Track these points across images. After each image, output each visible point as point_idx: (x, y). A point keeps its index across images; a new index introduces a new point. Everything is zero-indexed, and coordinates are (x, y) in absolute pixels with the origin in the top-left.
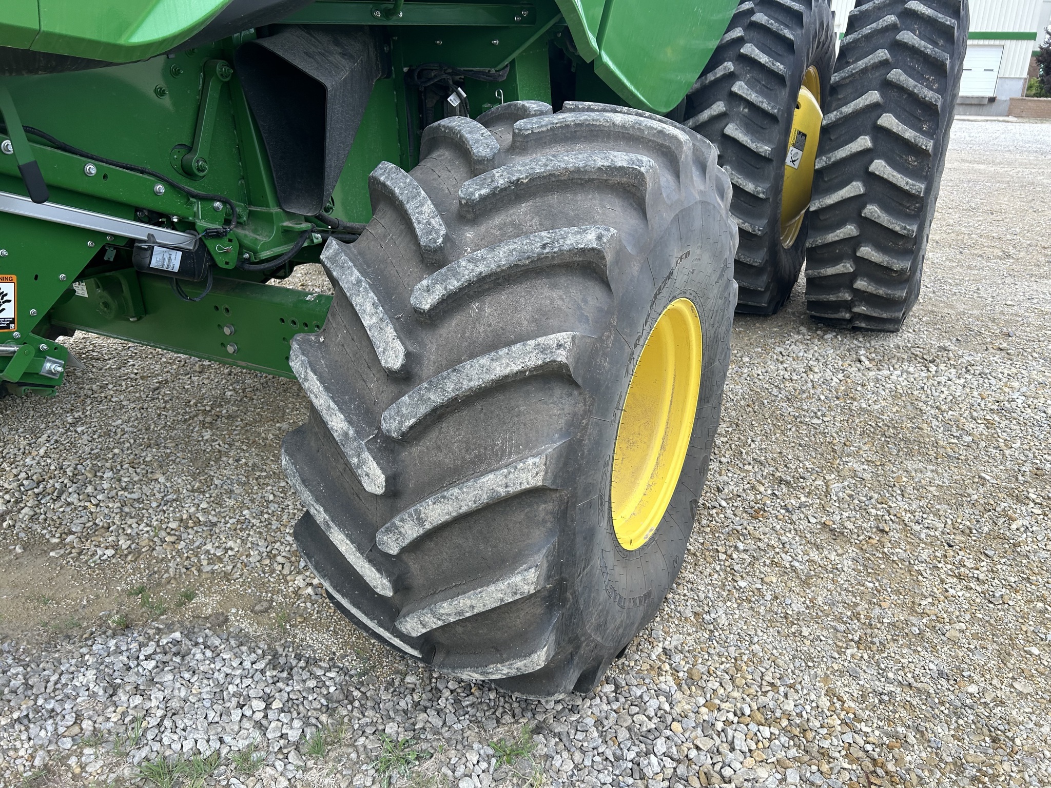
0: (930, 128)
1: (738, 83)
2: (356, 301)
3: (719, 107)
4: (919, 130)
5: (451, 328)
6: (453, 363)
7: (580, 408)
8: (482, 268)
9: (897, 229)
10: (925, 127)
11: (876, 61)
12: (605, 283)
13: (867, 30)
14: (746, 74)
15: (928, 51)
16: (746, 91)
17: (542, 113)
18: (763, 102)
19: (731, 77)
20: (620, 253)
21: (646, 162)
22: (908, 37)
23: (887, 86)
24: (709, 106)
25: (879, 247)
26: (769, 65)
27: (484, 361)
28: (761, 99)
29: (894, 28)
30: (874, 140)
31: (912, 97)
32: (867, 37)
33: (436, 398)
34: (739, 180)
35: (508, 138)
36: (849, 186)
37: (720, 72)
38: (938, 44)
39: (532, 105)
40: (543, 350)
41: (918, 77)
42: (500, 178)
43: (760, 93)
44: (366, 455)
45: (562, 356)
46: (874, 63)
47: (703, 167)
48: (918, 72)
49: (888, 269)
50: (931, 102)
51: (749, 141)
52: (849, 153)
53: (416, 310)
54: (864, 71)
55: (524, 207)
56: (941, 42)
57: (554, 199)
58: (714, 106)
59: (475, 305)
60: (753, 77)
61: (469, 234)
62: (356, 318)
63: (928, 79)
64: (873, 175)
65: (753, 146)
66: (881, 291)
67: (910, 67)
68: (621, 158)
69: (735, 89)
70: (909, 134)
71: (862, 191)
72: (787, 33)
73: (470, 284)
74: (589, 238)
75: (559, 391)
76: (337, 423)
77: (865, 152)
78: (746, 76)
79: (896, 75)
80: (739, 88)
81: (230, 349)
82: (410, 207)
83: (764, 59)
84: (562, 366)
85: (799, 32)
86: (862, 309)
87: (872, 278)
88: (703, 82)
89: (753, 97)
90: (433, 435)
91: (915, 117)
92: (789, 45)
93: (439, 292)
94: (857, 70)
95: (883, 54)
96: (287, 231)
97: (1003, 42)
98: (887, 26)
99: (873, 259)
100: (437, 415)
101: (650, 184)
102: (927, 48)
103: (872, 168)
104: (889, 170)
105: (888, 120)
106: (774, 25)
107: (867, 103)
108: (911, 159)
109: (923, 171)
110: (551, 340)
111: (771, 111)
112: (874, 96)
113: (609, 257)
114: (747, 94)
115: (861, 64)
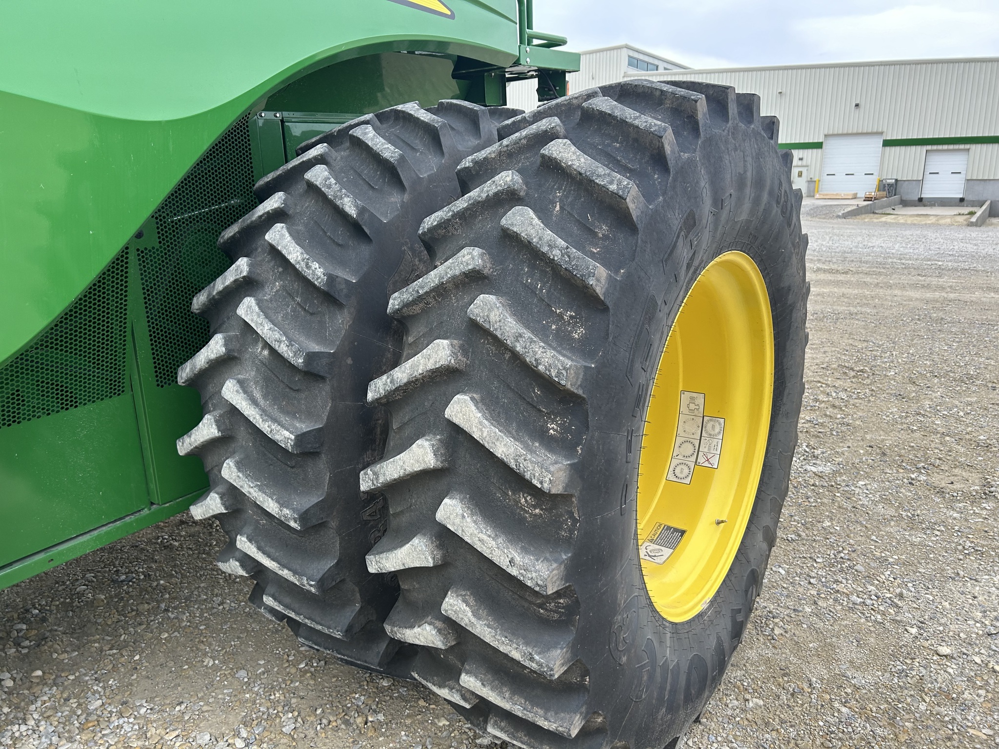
0: (564, 429)
10: (553, 428)
11: (457, 272)
14: (275, 281)
15: (556, 254)
16: (255, 318)
18: (280, 342)
28: (277, 336)
29: (505, 199)
34: (252, 490)
36: (408, 546)
38: (595, 234)
46: (454, 277)
48: (541, 300)
50: (550, 377)
51: (258, 417)
52: (402, 474)
56: (603, 230)
60: (283, 287)
63: (560, 316)
65: (264, 426)
67: (526, 286)
78: (274, 284)
88: (209, 295)
91: (528, 403)
94: (426, 289)
95: (473, 257)
97: (967, 146)
98: (496, 194)
107: (430, 366)
109: (560, 528)
111: (293, 361)
114: (257, 323)
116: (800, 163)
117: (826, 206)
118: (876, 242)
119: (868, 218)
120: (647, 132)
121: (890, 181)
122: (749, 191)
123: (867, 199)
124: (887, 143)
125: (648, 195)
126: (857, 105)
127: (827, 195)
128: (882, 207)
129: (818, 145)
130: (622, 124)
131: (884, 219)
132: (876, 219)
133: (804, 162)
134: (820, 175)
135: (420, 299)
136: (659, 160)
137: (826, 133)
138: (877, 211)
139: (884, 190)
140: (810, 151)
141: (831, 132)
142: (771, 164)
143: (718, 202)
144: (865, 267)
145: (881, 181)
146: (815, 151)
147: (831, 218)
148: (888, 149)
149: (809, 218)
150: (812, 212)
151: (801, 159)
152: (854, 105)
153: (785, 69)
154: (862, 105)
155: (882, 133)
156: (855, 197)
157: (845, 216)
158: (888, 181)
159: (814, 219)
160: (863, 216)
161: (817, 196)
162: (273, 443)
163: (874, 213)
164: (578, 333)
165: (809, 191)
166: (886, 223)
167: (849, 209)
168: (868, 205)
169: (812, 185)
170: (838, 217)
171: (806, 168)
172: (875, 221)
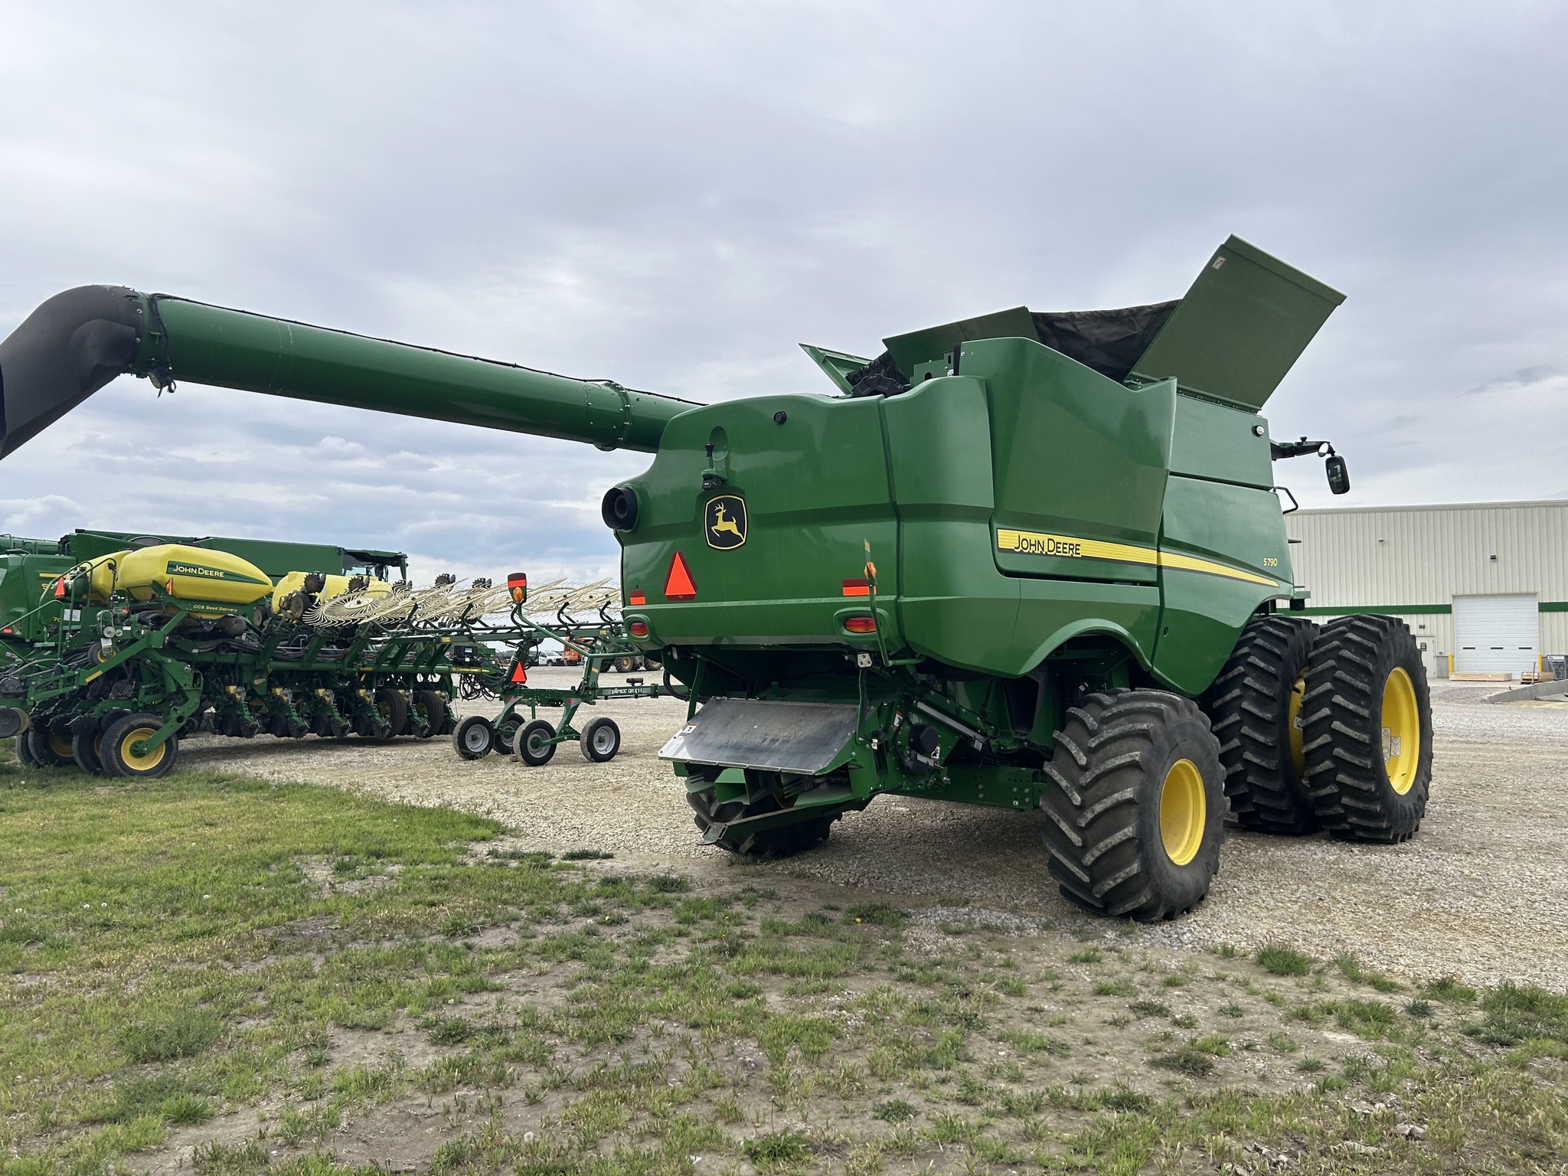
0: (1369, 705)
1: (1247, 678)
2: (1069, 747)
3: (1236, 692)
4: (1359, 705)
5: (1100, 754)
6: (1103, 761)
7: (1145, 779)
8: (1110, 735)
9: (1357, 762)
10: (1362, 703)
12: (1151, 740)
13: (1323, 649)
16: (1252, 683)
17: (1127, 692)
18: (1265, 689)
19: (1243, 675)
20: (1155, 732)
21: (1163, 706)
22: (1345, 653)
23: (1336, 681)
24: (1230, 691)
25: (1349, 775)
26: (1266, 668)
27: (1113, 760)
28: (1262, 688)
29: (1338, 648)
30: (1331, 710)
31: (1351, 686)
32: (1324, 653)
33: (1097, 772)
35: (1116, 700)
36: (1322, 737)
37: (1235, 672)
39: (1123, 689)
40: (1132, 756)
41: (1354, 676)
42: (1115, 710)
43: (1261, 684)
44: (1075, 792)
45: (1137, 758)
46: (1329, 667)
47: (1191, 711)
48: (1354, 673)
49: (1359, 789)
50: (1368, 692)
51: (1258, 712)
52: (1319, 718)
53: (1089, 748)
54: (1322, 672)
55: (1123, 719)
56: (1368, 656)
57: (1133, 717)
58: (1234, 692)
59: (1108, 747)
60: (1256, 675)
61: (1105, 727)
62: (1069, 752)
64: (1334, 730)
65: (1260, 714)
66: (1361, 805)
67: (1348, 670)
68: (1155, 705)
69: (1246, 681)
70: (1351, 706)
71: (1330, 739)
72: (1276, 650)
73: (1107, 739)
74: (1145, 726)
75: (1137, 772)
76: (1064, 783)
77: (1327, 717)
78: (1252, 674)
79: (1339, 674)
80: (1248, 681)
81: (981, 796)
82: (1085, 719)
83: (1262, 665)
84: (1138, 762)
85: (1286, 649)
86: (1354, 819)
87: (1351, 796)
89: (1257, 686)
90: (1096, 786)
91: (1354, 698)
92: (1279, 657)
93: (1097, 742)
95: (1331, 663)
96: (1016, 740)
99: (1347, 782)
100: (1098, 778)
101: (1165, 712)
102: (1358, 659)
103: (1333, 726)
104: (1343, 727)
105: (1338, 699)
106: (1268, 646)
107: (1325, 689)
108: (1357, 721)
109: (1369, 730)
110: (1134, 753)
111: (1273, 695)
112: (1328, 686)
113: (1151, 732)
114: (1253, 685)
115: (1320, 668)
116: (1421, 632)
117: (1464, 689)
118: (1525, 723)
119: (1524, 704)
120: (1375, 632)
121: (1558, 658)
122: (1403, 649)
123: (1526, 681)
124: (1545, 608)
125: (1378, 648)
126: (1493, 558)
127: (1465, 675)
128: (1549, 692)
129: (1446, 609)
130: (1366, 629)
131: (1548, 705)
132: (1535, 705)
133: (1427, 631)
134: (1453, 648)
135: (1315, 674)
136: (1379, 639)
137: (1454, 593)
138: (1541, 698)
139: (1551, 671)
140: (1434, 616)
141: (1461, 593)
142: (1410, 640)
143: (1395, 651)
144: (1506, 741)
145: (1544, 658)
146: (1441, 616)
147: (1474, 703)
148: (1547, 615)
149: (1443, 702)
150: (1447, 695)
151: (1422, 627)
152: (1489, 557)
153: (1385, 512)
154: (1500, 557)
155: (1535, 594)
156: (1509, 679)
157: (1493, 701)
158: (1554, 658)
159: (1450, 703)
160: (1520, 702)
161: (1452, 677)
162: (1263, 720)
163: (1536, 699)
164: (1366, 680)
165: (1440, 670)
166: (1549, 709)
167: (1498, 693)
168: (1525, 689)
169: (1443, 661)
170: (1483, 701)
171: (1432, 639)
172: (1535, 707)
